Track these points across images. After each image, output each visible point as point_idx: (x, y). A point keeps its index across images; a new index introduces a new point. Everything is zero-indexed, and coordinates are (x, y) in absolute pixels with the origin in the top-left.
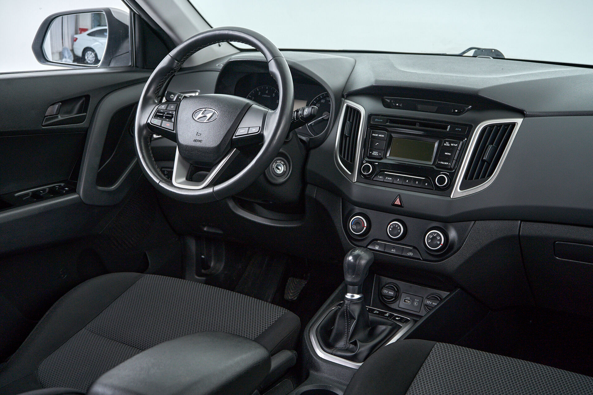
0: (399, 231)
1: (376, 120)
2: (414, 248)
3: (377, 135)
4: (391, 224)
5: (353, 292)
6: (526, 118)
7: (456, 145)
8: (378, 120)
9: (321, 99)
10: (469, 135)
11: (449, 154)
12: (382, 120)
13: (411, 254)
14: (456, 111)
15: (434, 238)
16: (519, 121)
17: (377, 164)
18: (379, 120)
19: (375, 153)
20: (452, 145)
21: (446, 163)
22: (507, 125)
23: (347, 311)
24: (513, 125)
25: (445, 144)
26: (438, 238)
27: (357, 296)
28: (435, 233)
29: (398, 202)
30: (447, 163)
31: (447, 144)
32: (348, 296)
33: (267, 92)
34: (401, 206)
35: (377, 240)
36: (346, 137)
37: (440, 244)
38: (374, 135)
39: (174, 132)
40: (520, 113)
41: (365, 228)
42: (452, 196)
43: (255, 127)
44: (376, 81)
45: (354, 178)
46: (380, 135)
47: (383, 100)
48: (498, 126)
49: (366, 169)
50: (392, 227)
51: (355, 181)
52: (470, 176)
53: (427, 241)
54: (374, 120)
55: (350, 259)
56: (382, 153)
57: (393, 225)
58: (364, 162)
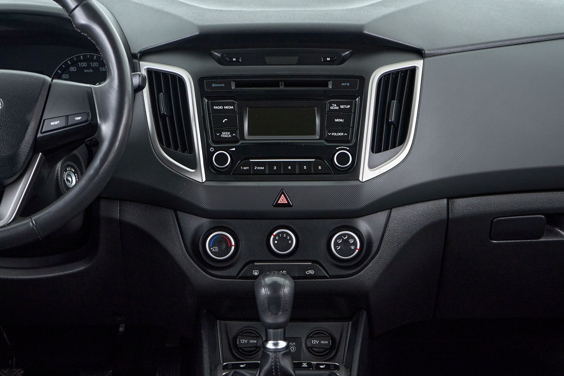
0: (290, 242)
1: (213, 85)
2: (314, 262)
3: (220, 107)
4: (274, 234)
5: (276, 339)
6: (427, 59)
7: (349, 106)
8: (216, 85)
9: (70, 66)
10: (363, 93)
11: (341, 120)
12: (223, 85)
13: (311, 272)
14: (328, 59)
15: (346, 242)
16: (419, 64)
17: (234, 149)
18: (218, 85)
19: (226, 135)
20: (342, 107)
21: (340, 134)
22: (405, 71)
23: (276, 369)
24: (413, 70)
25: (332, 108)
26: (351, 241)
27: (282, 344)
28: (345, 235)
29: (282, 200)
30: (342, 134)
31: (335, 107)
32: (270, 345)
34: (288, 205)
35: (253, 262)
36: (163, 117)
37: (356, 248)
38: (217, 108)
40: (419, 53)
41: (233, 248)
42: (360, 179)
43: (78, 115)
44: (200, 27)
45: (201, 176)
46: (226, 107)
47: (212, 56)
48: (396, 73)
49: (222, 159)
50: (277, 238)
51: (204, 180)
52: (376, 148)
53: (335, 248)
54: (209, 85)
55: (264, 291)
56: (238, 132)
57: (278, 234)
58: (212, 149)
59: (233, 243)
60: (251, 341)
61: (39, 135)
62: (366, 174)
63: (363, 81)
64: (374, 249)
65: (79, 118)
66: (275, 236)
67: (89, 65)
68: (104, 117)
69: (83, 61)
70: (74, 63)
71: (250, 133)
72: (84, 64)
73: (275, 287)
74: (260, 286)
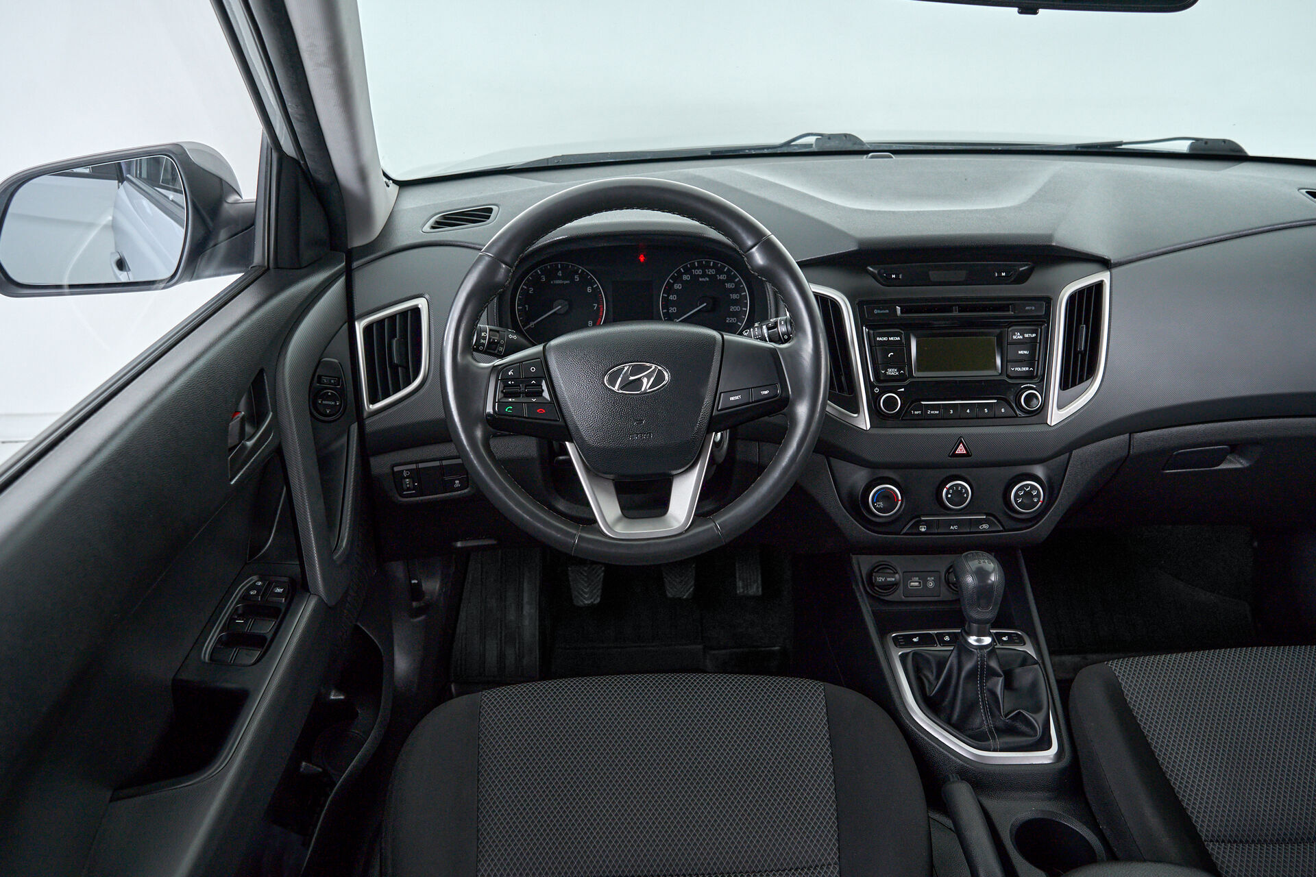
0: (965, 495)
1: (876, 311)
2: (991, 515)
3: (885, 339)
4: (948, 486)
5: (980, 634)
6: (1114, 271)
7: (1034, 335)
8: (879, 311)
9: (683, 274)
10: (1049, 318)
11: (1026, 352)
12: (887, 311)
13: (985, 526)
14: (1003, 274)
15: (1028, 494)
16: (1105, 277)
17: (903, 390)
18: (882, 312)
19: (892, 372)
20: (1026, 336)
21: (1024, 369)
22: (1089, 288)
24: (1099, 286)
25: (1014, 337)
26: (1035, 493)
27: (986, 641)
28: (1027, 486)
29: (961, 450)
30: (1027, 369)
31: (1018, 336)
32: (972, 640)
33: (560, 274)
34: (968, 455)
37: (1039, 501)
38: (881, 339)
39: (561, 422)
40: (1105, 264)
41: (900, 502)
42: (1049, 422)
43: (764, 387)
44: (861, 242)
45: (864, 421)
46: (892, 339)
47: (868, 272)
48: (1080, 292)
49: (890, 403)
50: (951, 491)
51: (869, 427)
52: (1064, 385)
53: (1016, 501)
54: (871, 312)
55: (970, 580)
56: (906, 369)
57: (951, 487)
58: (877, 390)
59: (900, 498)
60: (889, 579)
61: (717, 411)
62: (1056, 416)
63: (1048, 302)
65: (766, 392)
66: (948, 489)
67: (704, 272)
68: (799, 394)
69: (698, 268)
70: (688, 271)
71: (919, 369)
72: (699, 272)
73: (982, 574)
74: (965, 573)
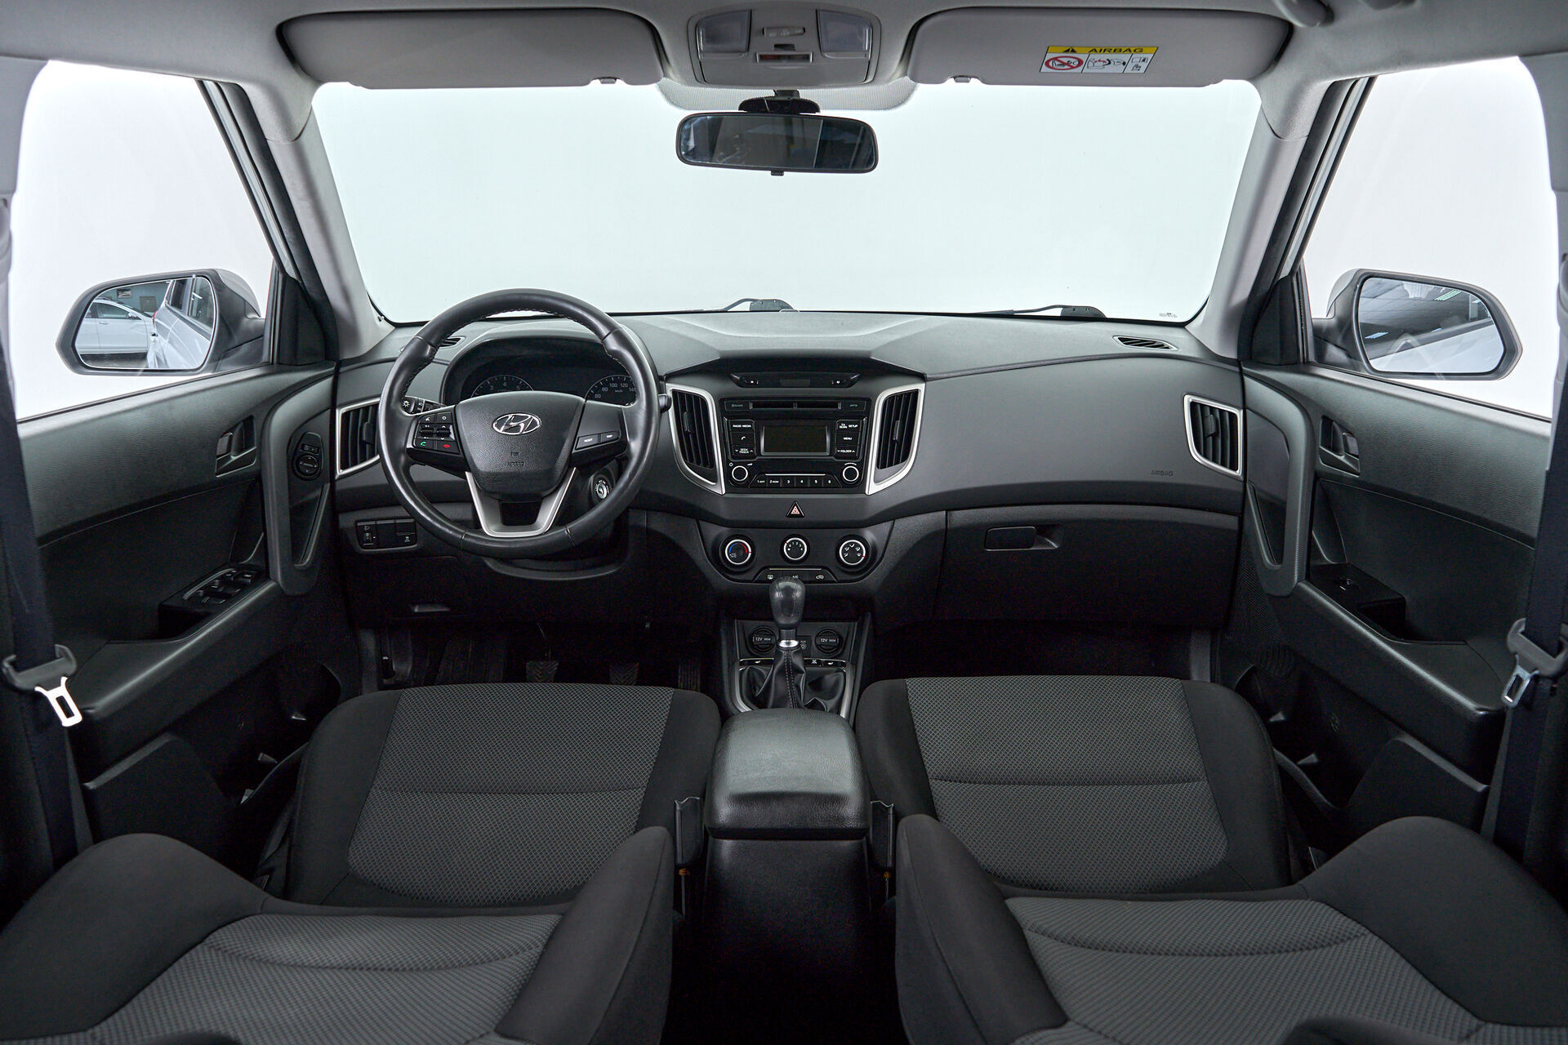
0: (802, 549)
1: (733, 406)
2: (823, 568)
3: (739, 426)
5: (788, 638)
6: (928, 383)
7: (857, 426)
8: (736, 406)
9: (602, 386)
10: (869, 413)
11: (849, 439)
12: (742, 405)
13: (821, 577)
14: (838, 382)
15: (853, 550)
16: (921, 387)
17: (751, 464)
19: (744, 451)
20: (850, 426)
21: (848, 451)
22: (908, 394)
23: (788, 664)
24: (916, 392)
25: (841, 427)
26: (858, 549)
27: (794, 643)
28: (852, 543)
29: (795, 511)
30: (850, 451)
31: (843, 426)
32: (783, 644)
33: (505, 384)
34: (800, 516)
35: (768, 567)
36: (687, 434)
37: (862, 556)
38: (736, 426)
39: (461, 455)
40: (921, 377)
41: (750, 554)
42: (866, 492)
43: (609, 433)
44: (721, 352)
45: (720, 489)
46: (745, 426)
47: (732, 378)
48: (899, 396)
49: (740, 473)
50: (790, 546)
51: (724, 492)
52: (881, 464)
53: (843, 556)
54: (729, 406)
55: (778, 595)
56: (755, 448)
57: (790, 542)
58: (731, 464)
59: (750, 550)
60: (766, 640)
61: (574, 451)
62: (872, 488)
63: (869, 403)
64: (879, 556)
65: (611, 436)
66: (788, 544)
67: (619, 385)
68: (633, 435)
69: (614, 382)
70: (606, 384)
71: (765, 450)
72: (615, 385)
73: (788, 591)
74: (774, 590)
